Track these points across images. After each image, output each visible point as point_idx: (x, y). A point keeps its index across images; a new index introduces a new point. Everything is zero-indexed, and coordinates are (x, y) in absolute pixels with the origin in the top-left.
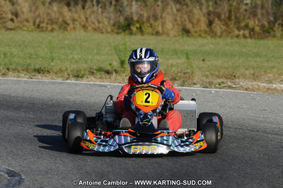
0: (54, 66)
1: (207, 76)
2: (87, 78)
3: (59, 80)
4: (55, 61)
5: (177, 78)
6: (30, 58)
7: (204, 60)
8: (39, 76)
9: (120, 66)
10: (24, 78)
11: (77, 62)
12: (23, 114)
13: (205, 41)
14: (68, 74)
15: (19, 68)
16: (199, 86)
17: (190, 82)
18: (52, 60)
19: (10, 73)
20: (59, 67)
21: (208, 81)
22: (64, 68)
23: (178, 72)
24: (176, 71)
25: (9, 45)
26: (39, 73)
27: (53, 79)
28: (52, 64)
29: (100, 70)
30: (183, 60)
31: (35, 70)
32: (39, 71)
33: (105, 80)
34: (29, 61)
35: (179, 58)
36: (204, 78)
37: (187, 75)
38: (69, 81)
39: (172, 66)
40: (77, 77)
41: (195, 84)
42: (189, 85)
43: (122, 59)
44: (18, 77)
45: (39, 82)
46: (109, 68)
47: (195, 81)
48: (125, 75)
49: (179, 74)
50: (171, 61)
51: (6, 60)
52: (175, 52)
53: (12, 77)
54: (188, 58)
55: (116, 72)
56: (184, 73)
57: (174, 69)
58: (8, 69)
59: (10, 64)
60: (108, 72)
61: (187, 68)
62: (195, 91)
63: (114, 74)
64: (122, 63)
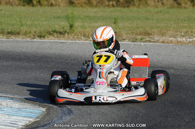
2: (48, 37)
3: (28, 39)
4: (24, 26)
8: (13, 37)
9: (69, 28)
10: (3, 38)
14: (34, 35)
16: (127, 41)
18: (22, 26)
26: (12, 34)
27: (23, 38)
29: (55, 31)
31: (8, 33)
33: (61, 38)
36: (129, 36)
37: (117, 34)
38: (35, 40)
40: (40, 37)
41: (124, 40)
46: (61, 31)
47: (124, 38)
48: (74, 34)
55: (68, 33)
60: (61, 33)
63: (66, 34)
64: (71, 26)
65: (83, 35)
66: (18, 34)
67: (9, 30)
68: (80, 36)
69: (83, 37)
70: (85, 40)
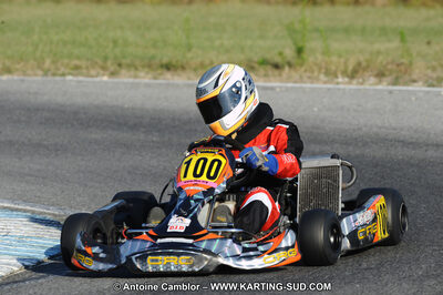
0: (192, 58)
1: (434, 69)
4: (194, 50)
5: (387, 73)
6: (154, 46)
7: (429, 43)
8: (168, 75)
9: (295, 55)
10: (145, 78)
11: (227, 51)
12: (142, 136)
13: (432, 12)
15: (137, 63)
16: (421, 83)
17: (407, 77)
18: (189, 50)
19: (123, 71)
20: (199, 60)
21: (435, 75)
22: (207, 62)
23: (388, 63)
24: (384, 63)
25: (122, 28)
27: (189, 79)
28: (189, 55)
29: (264, 62)
30: (395, 44)
31: (162, 66)
32: (168, 67)
33: (272, 79)
34: (152, 52)
35: (389, 41)
36: (429, 72)
37: (403, 68)
39: (379, 53)
41: (414, 81)
42: (405, 84)
43: (300, 44)
44: (136, 77)
45: (168, 85)
46: (278, 59)
47: (415, 77)
48: (303, 69)
49: (389, 67)
50: (377, 46)
51: (117, 51)
52: (384, 31)
53: (125, 78)
54: (403, 40)
55: (290, 65)
56: (398, 65)
57: (381, 58)
58: (120, 65)
59: (124, 57)
60: (276, 66)
61: (403, 57)
62: (414, 93)
63: (287, 68)
64: (300, 51)
65: (323, 71)
66: (183, 68)
67: (165, 61)
68: (316, 74)
69: (322, 77)
70: (325, 83)
